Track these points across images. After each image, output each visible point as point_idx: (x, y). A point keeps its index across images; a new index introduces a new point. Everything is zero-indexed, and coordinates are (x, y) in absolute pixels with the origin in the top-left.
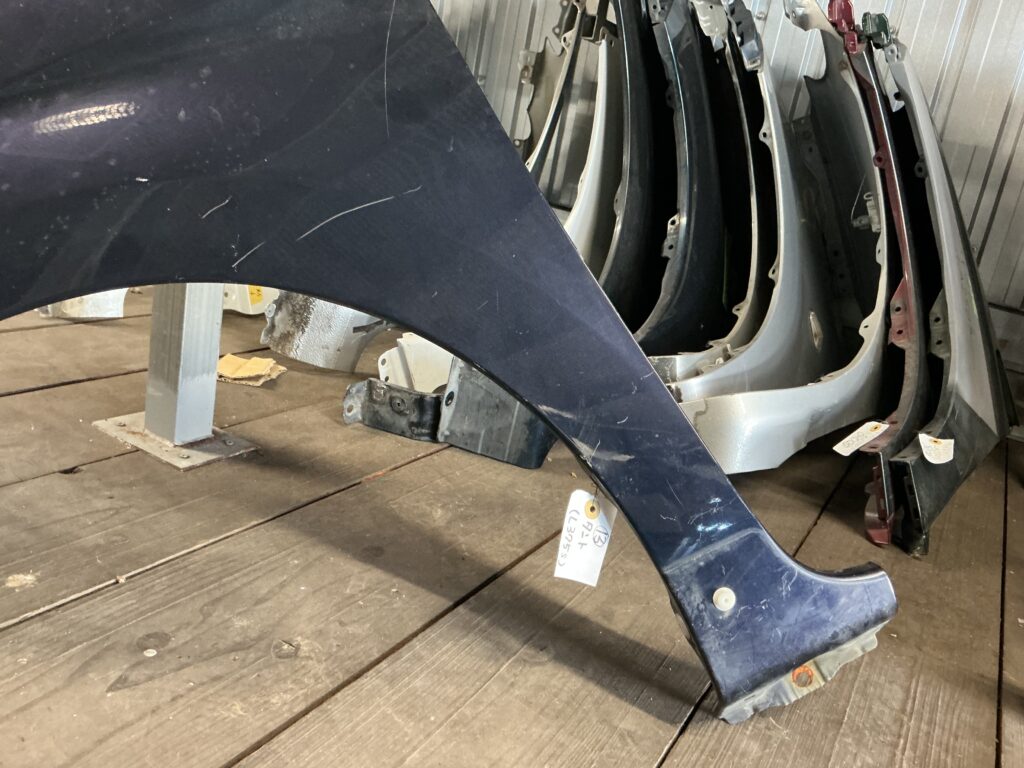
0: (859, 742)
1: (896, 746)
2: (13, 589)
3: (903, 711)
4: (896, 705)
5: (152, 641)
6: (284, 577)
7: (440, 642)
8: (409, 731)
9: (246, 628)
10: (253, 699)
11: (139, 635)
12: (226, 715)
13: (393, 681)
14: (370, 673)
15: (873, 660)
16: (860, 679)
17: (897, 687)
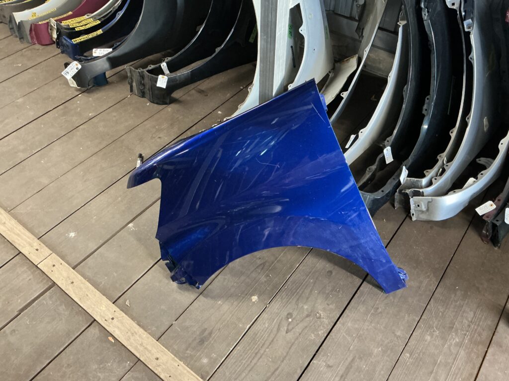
0: (456, 334)
1: (465, 335)
2: (254, 302)
3: (471, 322)
4: (470, 320)
5: (289, 316)
6: (311, 288)
7: (353, 309)
8: (350, 340)
9: (307, 309)
10: (315, 333)
11: (286, 314)
12: (311, 338)
13: (343, 324)
14: (338, 322)
15: (468, 302)
16: (462, 310)
17: (472, 312)
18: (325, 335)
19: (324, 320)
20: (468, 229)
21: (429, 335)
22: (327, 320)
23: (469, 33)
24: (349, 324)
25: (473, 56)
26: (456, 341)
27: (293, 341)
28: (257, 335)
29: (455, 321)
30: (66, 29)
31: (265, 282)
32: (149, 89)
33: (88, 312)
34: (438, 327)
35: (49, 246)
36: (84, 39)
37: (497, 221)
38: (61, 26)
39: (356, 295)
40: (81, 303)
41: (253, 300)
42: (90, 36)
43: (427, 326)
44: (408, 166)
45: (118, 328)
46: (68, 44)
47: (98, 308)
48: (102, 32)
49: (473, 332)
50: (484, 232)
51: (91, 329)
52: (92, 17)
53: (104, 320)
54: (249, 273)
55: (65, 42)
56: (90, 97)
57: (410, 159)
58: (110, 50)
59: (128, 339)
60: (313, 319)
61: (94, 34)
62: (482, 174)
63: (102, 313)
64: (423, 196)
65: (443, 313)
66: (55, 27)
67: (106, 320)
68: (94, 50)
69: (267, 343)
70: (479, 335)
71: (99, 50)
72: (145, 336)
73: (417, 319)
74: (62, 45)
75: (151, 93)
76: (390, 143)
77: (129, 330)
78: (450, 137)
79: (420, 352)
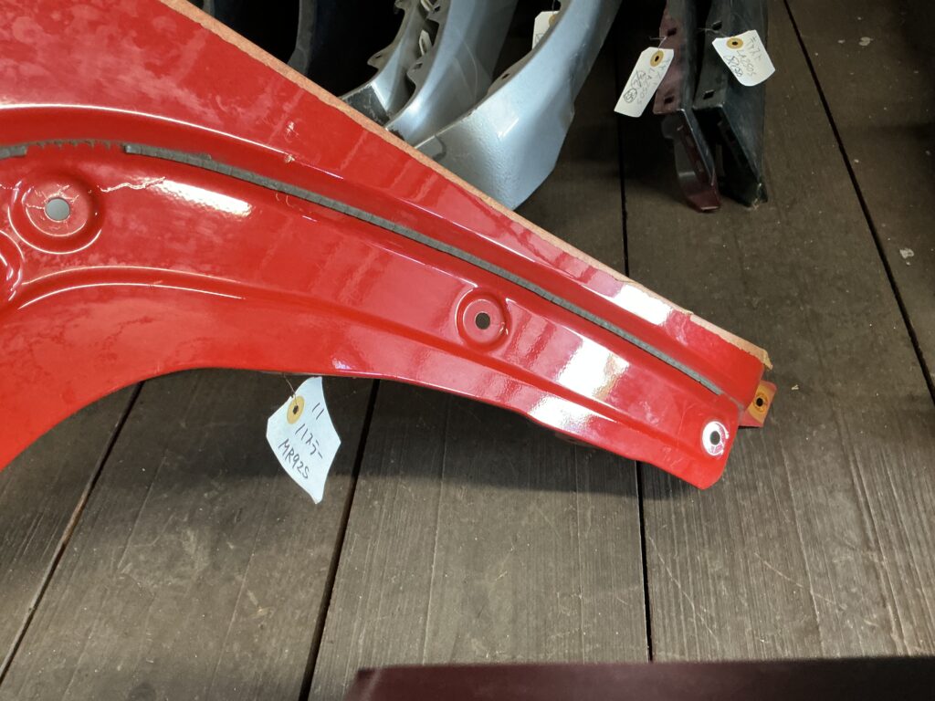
15: (794, 459)
16: (798, 513)
17: (840, 496)
29: (800, 585)
37: (709, 96)
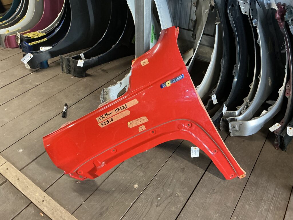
0: (265, 204)
1: (270, 204)
4: (272, 195)
5: (158, 196)
6: (171, 179)
7: (198, 191)
8: (197, 210)
9: (170, 191)
10: (175, 206)
11: (156, 195)
12: (173, 210)
13: (193, 200)
14: (190, 199)
15: (270, 184)
16: (267, 189)
17: (273, 190)
18: (182, 208)
19: (181, 198)
20: (265, 141)
21: (248, 205)
22: (183, 198)
23: (256, 27)
24: (197, 200)
25: (259, 41)
26: (265, 208)
27: (161, 212)
28: (137, 208)
29: (263, 196)
30: (25, 37)
31: (143, 176)
32: (73, 69)
33: (27, 197)
34: (253, 200)
35: (6, 158)
36: (36, 43)
37: (283, 134)
38: (23, 36)
39: (200, 182)
40: (23, 191)
41: (135, 187)
42: (40, 41)
43: (246, 199)
44: (226, 105)
45: (47, 207)
46: (26, 46)
47: (34, 194)
48: (46, 39)
49: (275, 203)
50: (275, 142)
51: (29, 208)
52: (41, 32)
53: (37, 202)
54: (132, 170)
55: (24, 44)
56: (38, 74)
57: (228, 101)
58: (51, 47)
59: (53, 214)
60: (173, 198)
61: (42, 40)
62: (270, 108)
63: (36, 198)
64: (237, 121)
65: (255, 192)
66: (20, 37)
67: (38, 202)
68: (41, 47)
69: (144, 214)
70: (279, 204)
71: (44, 47)
72: (63, 211)
73: (240, 195)
74: (23, 47)
75: (74, 70)
76: (215, 92)
77: (54, 208)
78: (250, 89)
79: (243, 216)
